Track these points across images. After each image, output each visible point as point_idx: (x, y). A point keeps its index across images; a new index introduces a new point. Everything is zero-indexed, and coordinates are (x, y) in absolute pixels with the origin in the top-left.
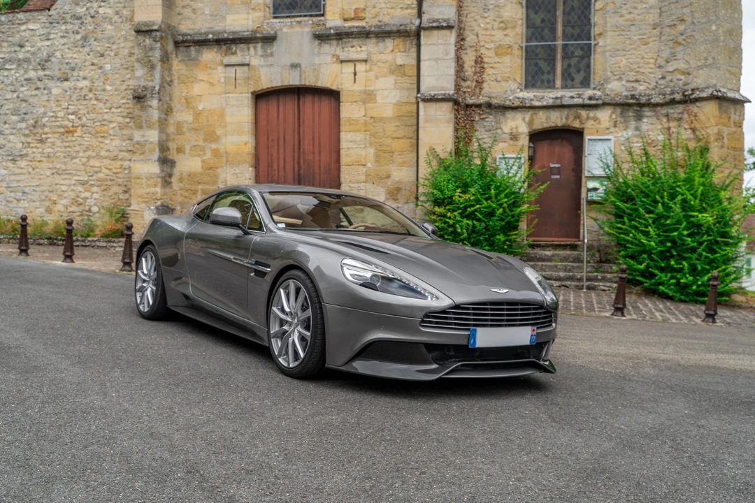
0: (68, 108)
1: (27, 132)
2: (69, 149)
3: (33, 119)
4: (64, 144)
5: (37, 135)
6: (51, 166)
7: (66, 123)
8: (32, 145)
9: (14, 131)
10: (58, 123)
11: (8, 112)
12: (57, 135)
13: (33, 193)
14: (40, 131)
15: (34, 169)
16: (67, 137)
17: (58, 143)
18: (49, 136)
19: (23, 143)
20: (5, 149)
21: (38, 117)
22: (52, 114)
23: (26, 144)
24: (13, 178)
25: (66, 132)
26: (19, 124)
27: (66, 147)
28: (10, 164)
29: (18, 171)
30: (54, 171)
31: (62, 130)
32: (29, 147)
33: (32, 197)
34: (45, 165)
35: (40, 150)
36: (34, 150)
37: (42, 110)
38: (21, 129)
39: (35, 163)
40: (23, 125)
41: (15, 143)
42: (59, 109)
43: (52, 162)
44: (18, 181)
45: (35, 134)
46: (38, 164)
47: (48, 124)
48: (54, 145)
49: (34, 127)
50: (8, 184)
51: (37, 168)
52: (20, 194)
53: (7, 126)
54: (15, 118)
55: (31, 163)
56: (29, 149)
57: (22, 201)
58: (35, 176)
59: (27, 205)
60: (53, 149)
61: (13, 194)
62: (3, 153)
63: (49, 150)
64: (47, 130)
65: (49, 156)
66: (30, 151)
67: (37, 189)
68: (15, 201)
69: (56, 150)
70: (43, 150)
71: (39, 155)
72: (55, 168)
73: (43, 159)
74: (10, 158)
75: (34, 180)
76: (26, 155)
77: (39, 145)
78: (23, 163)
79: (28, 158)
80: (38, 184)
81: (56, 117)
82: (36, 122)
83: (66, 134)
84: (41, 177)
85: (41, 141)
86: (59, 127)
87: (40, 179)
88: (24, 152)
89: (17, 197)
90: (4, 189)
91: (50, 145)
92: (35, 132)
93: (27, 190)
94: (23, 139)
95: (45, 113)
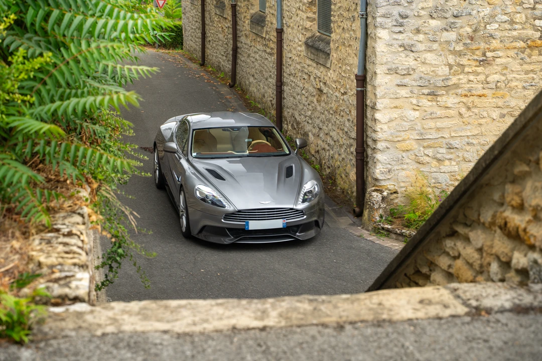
0: (534, 9)
1: (460, 47)
2: (531, 75)
3: (470, 26)
4: (526, 67)
5: (477, 52)
6: (500, 104)
7: (530, 32)
8: (467, 69)
9: (435, 46)
10: (515, 33)
11: (423, 13)
12: (512, 53)
13: (468, 148)
14: (483, 45)
15: (469, 108)
16: (530, 56)
17: (515, 65)
18: (500, 53)
19: (450, 67)
20: (415, 76)
21: (479, 22)
22: (505, 18)
23: (455, 68)
24: (432, 124)
25: (529, 47)
26: (445, 34)
27: (527, 72)
28: (425, 102)
29: (439, 112)
30: (505, 111)
31: (521, 44)
32: (463, 72)
33: (466, 155)
34: (490, 101)
35: (482, 77)
36: (472, 77)
37: (487, 10)
38: (448, 42)
39: (471, 99)
40: (452, 36)
41: (437, 66)
42: (519, 8)
43: (503, 97)
44: (438, 129)
45: (473, 52)
46: (476, 99)
47: (498, 34)
48: (506, 68)
49: (472, 39)
50: (422, 134)
51: (476, 107)
52: (443, 151)
53: (421, 37)
54: (434, 23)
55: (464, 100)
56: (461, 77)
57: (447, 163)
58: (471, 120)
59: (456, 168)
60: (504, 75)
61: (430, 152)
62: (414, 83)
63: (497, 77)
64: (495, 44)
65: (497, 87)
66: (464, 78)
67: (475, 142)
68: (435, 162)
69: (510, 76)
70: (487, 76)
71: (480, 86)
72: (508, 106)
73: (485, 92)
74: (426, 91)
75: (469, 127)
76: (457, 86)
77: (480, 69)
78: (450, 100)
79: (459, 91)
80: (476, 132)
81: (512, 22)
82: (475, 31)
83: (528, 50)
84: (482, 121)
85: (484, 62)
86: (516, 39)
87: (480, 124)
88: (454, 80)
89: (439, 156)
90: (414, 143)
91: (499, 68)
92: (474, 47)
93: (456, 143)
94: (451, 59)
95: (493, 16)
